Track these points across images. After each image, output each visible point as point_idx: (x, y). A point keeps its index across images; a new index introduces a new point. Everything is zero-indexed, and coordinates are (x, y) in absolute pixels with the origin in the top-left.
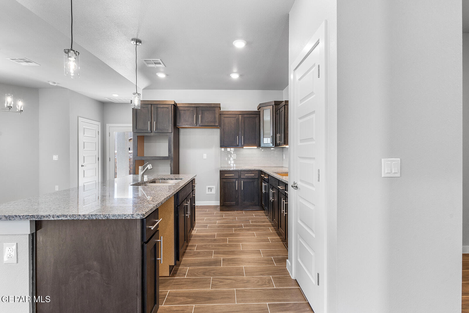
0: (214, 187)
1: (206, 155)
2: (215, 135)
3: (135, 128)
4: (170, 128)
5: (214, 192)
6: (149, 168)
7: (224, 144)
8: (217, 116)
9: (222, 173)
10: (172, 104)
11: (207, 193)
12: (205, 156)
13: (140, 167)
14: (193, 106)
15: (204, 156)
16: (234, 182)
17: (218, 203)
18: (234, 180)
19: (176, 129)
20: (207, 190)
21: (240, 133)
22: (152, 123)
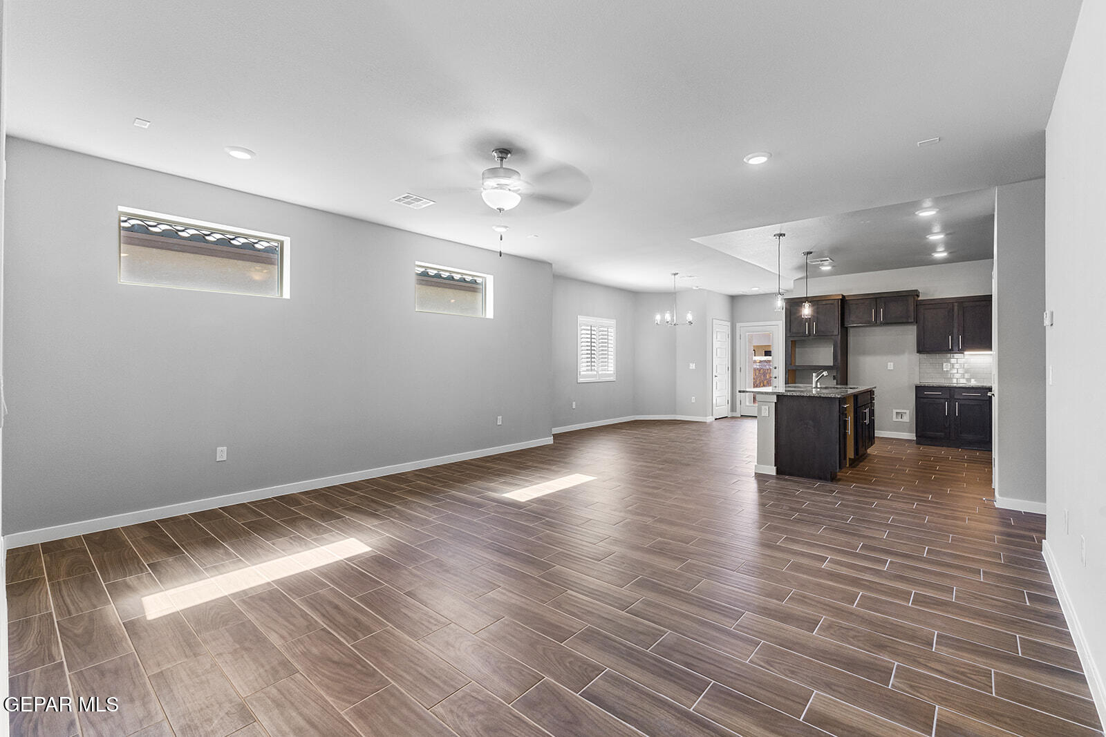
0: (908, 412)
1: (892, 364)
2: (909, 334)
3: (788, 332)
4: (836, 330)
5: (906, 419)
6: (825, 375)
7: (922, 349)
8: (912, 308)
9: (919, 389)
10: (838, 299)
11: (895, 419)
12: (891, 366)
13: (814, 374)
14: (872, 297)
15: (889, 366)
16: (941, 404)
17: (913, 436)
18: (943, 401)
19: (844, 330)
20: (894, 416)
21: (955, 331)
22: (811, 325)
